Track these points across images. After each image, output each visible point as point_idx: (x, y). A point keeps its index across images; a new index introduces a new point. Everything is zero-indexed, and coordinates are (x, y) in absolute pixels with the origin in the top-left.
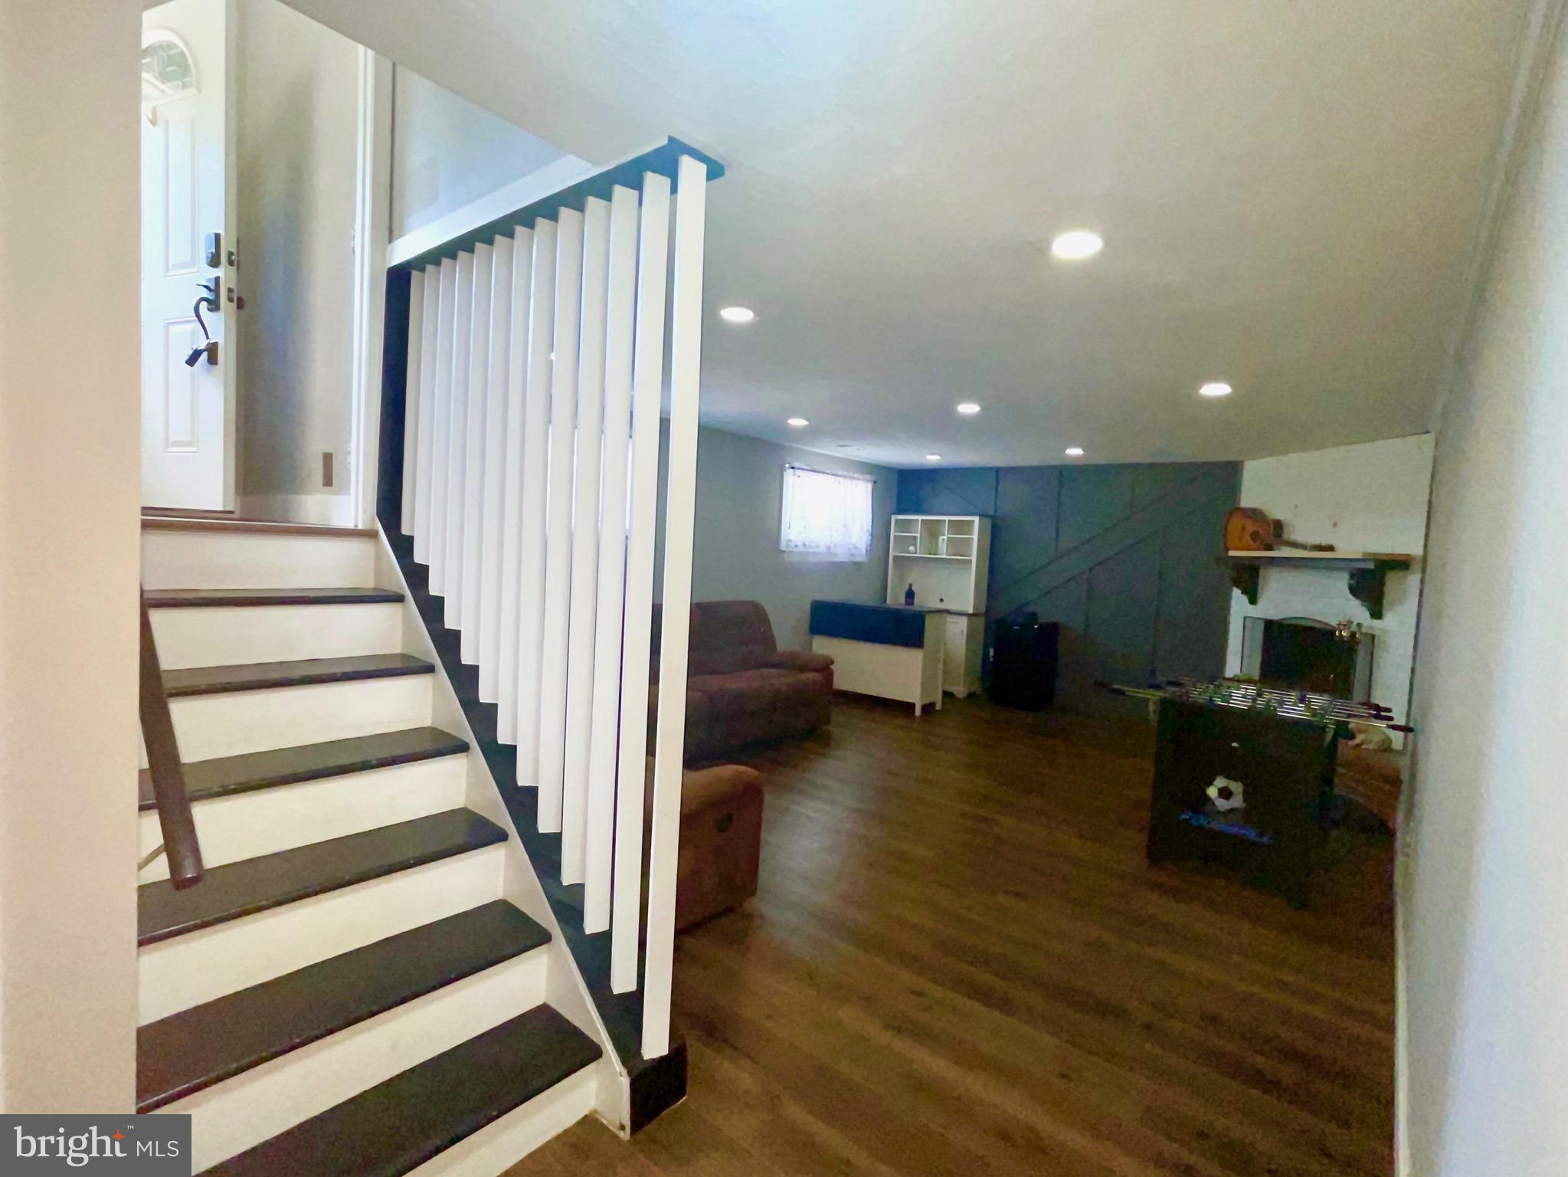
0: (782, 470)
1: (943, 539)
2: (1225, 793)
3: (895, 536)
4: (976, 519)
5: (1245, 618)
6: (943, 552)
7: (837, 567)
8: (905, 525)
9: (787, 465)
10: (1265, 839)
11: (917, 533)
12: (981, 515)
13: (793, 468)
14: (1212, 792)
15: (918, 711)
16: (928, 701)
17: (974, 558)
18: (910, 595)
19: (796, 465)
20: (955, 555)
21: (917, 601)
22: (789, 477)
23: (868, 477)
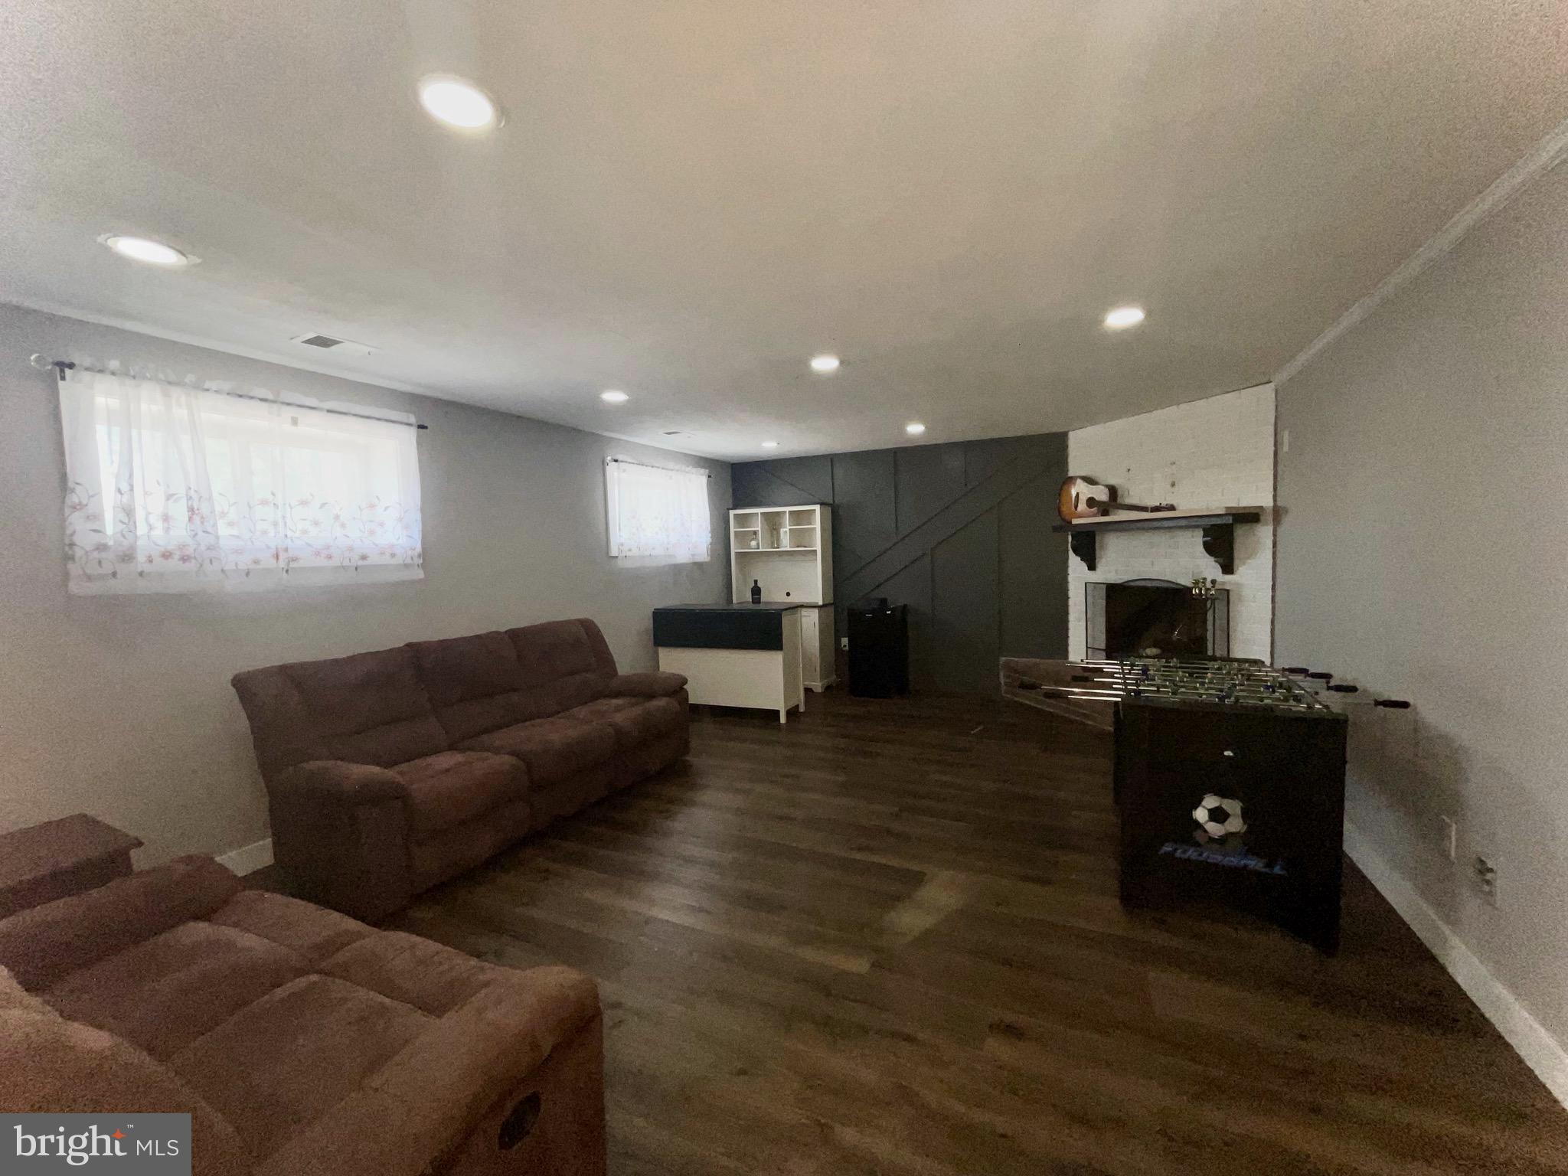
0: (604, 463)
1: (786, 532)
2: (1217, 815)
3: (735, 532)
4: (817, 508)
5: (1086, 583)
6: (786, 544)
7: (677, 569)
8: (742, 520)
9: (609, 458)
10: (1277, 870)
11: (758, 527)
12: (822, 504)
13: (616, 461)
14: (1201, 815)
15: (783, 720)
16: (792, 704)
17: (818, 548)
18: (756, 591)
19: (620, 457)
20: (798, 547)
21: (764, 597)
22: (612, 469)
23: (702, 471)
